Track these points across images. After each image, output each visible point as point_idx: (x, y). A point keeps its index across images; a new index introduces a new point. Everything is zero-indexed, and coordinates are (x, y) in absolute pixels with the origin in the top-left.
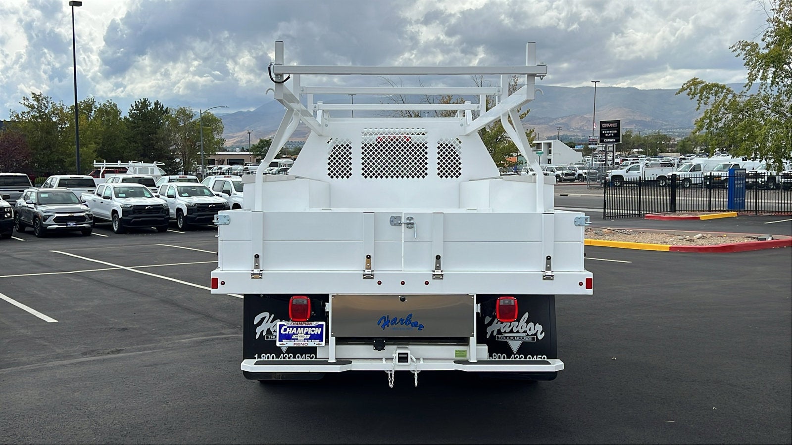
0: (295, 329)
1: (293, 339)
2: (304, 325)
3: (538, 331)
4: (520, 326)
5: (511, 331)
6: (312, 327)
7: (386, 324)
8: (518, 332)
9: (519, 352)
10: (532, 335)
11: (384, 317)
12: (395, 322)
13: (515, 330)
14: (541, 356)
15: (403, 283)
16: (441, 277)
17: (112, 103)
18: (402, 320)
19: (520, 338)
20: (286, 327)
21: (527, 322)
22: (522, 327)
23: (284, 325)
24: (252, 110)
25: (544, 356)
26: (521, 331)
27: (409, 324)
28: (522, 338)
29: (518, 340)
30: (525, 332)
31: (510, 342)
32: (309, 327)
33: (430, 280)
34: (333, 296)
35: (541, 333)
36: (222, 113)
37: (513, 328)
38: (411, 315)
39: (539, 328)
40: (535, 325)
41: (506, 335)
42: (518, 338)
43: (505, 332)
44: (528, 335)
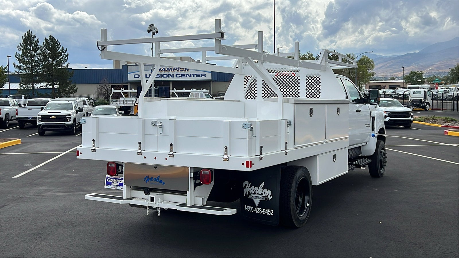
0: (113, 179)
1: (112, 185)
2: (117, 178)
3: (269, 194)
4: (259, 191)
5: (255, 193)
6: (120, 179)
7: (148, 181)
8: (258, 194)
9: (259, 206)
10: (266, 196)
11: (147, 177)
12: (152, 180)
13: (256, 193)
14: (270, 210)
15: (155, 158)
16: (173, 156)
17: (310, 54)
18: (155, 179)
19: (259, 198)
20: (109, 178)
21: (263, 188)
22: (260, 191)
23: (109, 177)
24: (417, 52)
25: (272, 210)
26: (260, 193)
27: (158, 181)
28: (260, 198)
29: (258, 199)
30: (262, 194)
31: (254, 199)
32: (119, 179)
33: (168, 158)
34: (125, 163)
35: (271, 196)
36: (396, 55)
37: (255, 191)
38: (159, 176)
39: (270, 192)
40: (267, 190)
41: (252, 195)
42: (258, 197)
43: (252, 193)
44: (263, 196)
